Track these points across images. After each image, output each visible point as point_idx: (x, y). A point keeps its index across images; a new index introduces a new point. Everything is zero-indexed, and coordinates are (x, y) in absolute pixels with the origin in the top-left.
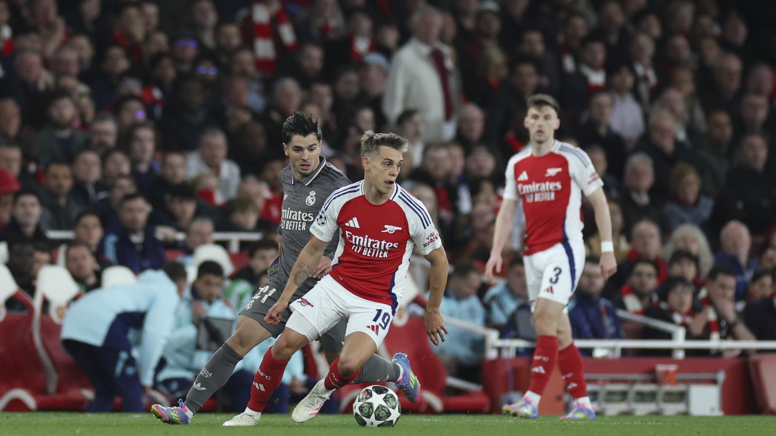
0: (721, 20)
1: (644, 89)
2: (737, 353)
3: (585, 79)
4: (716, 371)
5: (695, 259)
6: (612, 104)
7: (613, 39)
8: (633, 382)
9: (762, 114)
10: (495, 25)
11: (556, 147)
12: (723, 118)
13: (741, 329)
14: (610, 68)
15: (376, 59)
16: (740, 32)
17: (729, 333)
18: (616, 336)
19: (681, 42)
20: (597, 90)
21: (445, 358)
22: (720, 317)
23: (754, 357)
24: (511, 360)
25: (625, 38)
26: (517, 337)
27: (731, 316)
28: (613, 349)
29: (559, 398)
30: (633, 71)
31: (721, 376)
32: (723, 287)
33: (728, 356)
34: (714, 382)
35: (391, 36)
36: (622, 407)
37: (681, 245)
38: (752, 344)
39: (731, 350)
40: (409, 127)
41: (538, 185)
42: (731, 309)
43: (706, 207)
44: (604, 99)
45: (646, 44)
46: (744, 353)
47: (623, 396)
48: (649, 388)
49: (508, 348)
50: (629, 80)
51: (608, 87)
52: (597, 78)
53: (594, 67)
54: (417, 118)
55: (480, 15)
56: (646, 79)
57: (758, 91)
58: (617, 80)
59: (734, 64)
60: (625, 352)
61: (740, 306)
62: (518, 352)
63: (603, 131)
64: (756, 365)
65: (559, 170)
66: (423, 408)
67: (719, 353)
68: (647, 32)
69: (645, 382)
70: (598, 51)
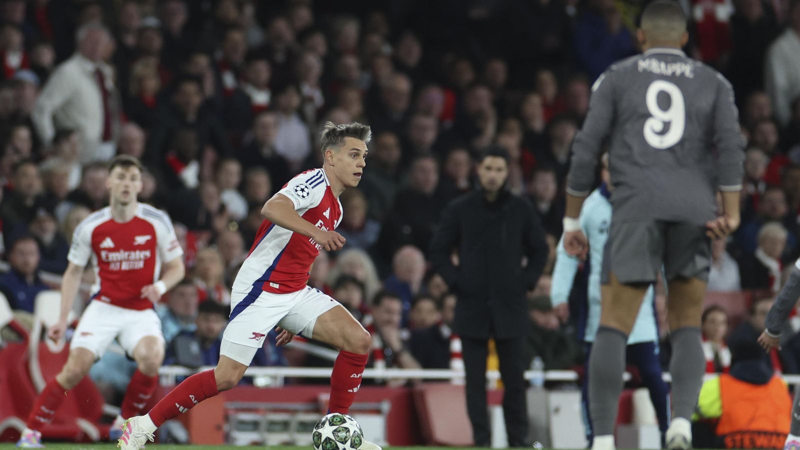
0: (393, 39)
1: (310, 110)
2: (402, 383)
3: (248, 99)
4: (379, 400)
5: (361, 285)
6: (277, 124)
7: (280, 57)
8: (293, 412)
9: (430, 136)
10: (157, 42)
11: (140, 210)
12: (390, 140)
13: (406, 358)
14: (276, 87)
15: (28, 76)
16: (413, 51)
17: (393, 362)
18: (278, 364)
19: (351, 62)
20: (261, 110)
21: (103, 386)
22: (386, 344)
23: (420, 387)
24: (170, 388)
25: (293, 57)
26: (177, 363)
27: (396, 344)
28: (274, 378)
29: (219, 428)
30: (299, 91)
31: (386, 406)
32: (389, 311)
33: (393, 385)
34: (378, 412)
35: (46, 55)
36: (284, 437)
37: (347, 270)
38: (417, 373)
39: (396, 379)
40: (66, 147)
41: (127, 254)
42: (396, 337)
43: (372, 232)
44: (268, 119)
45: (313, 62)
46: (410, 383)
47: (285, 426)
48: (311, 417)
49: (167, 376)
50: (295, 101)
51: (272, 107)
52: (261, 98)
53: (259, 86)
54: (75, 138)
55: (142, 31)
56: (310, 99)
57: (427, 113)
58: (283, 100)
59: (403, 84)
60: (287, 380)
61: (405, 334)
62: (178, 380)
63: (266, 152)
64: (422, 395)
65: (148, 238)
66: (79, 436)
67: (384, 383)
68: (313, 49)
69: (307, 411)
70: (263, 70)
